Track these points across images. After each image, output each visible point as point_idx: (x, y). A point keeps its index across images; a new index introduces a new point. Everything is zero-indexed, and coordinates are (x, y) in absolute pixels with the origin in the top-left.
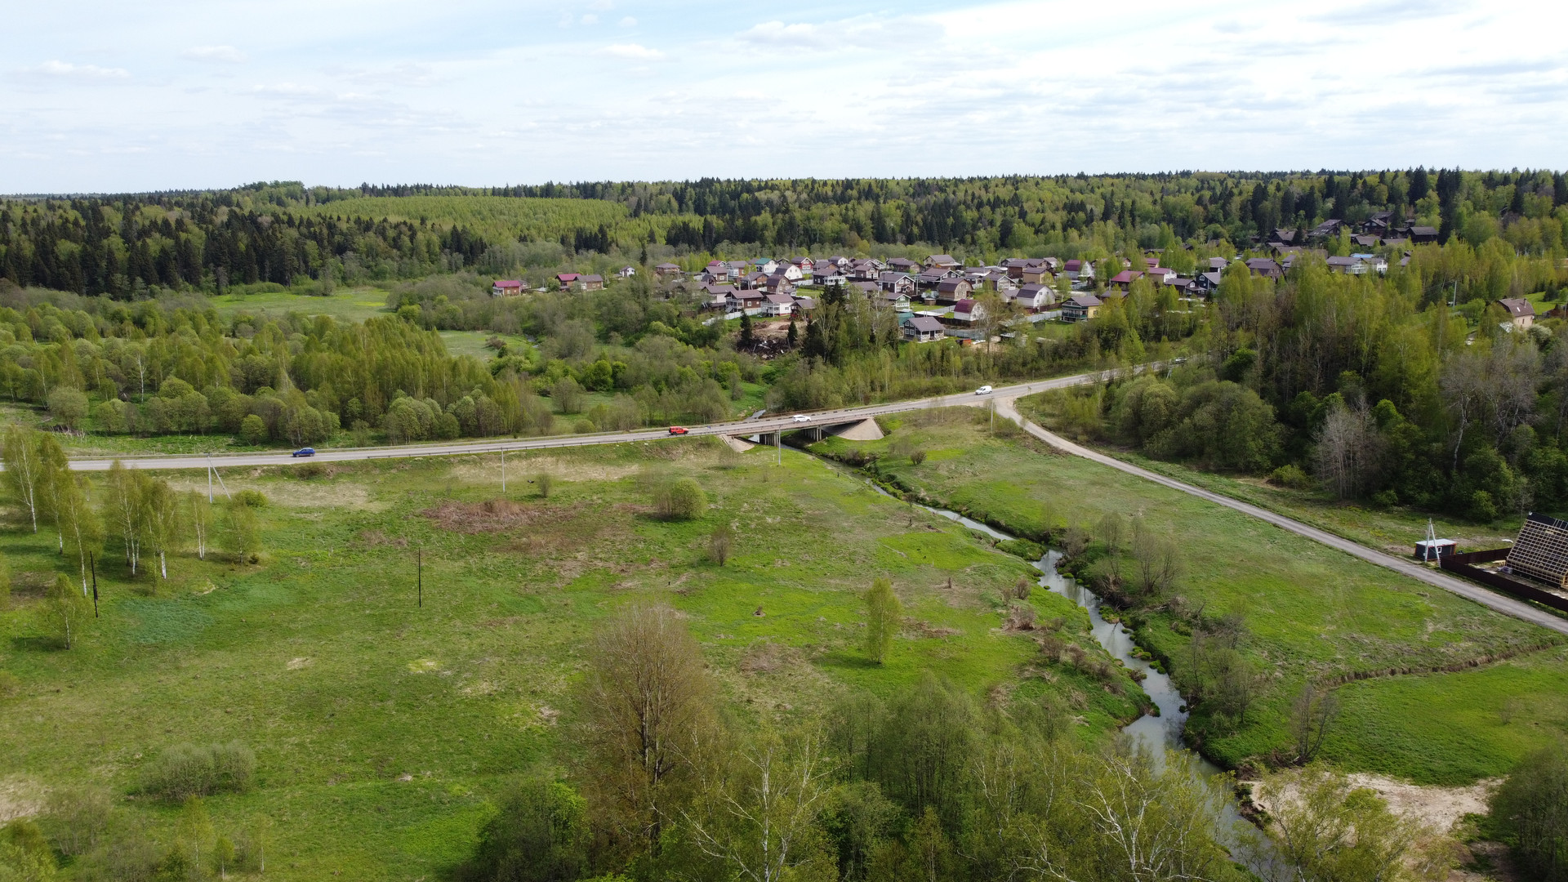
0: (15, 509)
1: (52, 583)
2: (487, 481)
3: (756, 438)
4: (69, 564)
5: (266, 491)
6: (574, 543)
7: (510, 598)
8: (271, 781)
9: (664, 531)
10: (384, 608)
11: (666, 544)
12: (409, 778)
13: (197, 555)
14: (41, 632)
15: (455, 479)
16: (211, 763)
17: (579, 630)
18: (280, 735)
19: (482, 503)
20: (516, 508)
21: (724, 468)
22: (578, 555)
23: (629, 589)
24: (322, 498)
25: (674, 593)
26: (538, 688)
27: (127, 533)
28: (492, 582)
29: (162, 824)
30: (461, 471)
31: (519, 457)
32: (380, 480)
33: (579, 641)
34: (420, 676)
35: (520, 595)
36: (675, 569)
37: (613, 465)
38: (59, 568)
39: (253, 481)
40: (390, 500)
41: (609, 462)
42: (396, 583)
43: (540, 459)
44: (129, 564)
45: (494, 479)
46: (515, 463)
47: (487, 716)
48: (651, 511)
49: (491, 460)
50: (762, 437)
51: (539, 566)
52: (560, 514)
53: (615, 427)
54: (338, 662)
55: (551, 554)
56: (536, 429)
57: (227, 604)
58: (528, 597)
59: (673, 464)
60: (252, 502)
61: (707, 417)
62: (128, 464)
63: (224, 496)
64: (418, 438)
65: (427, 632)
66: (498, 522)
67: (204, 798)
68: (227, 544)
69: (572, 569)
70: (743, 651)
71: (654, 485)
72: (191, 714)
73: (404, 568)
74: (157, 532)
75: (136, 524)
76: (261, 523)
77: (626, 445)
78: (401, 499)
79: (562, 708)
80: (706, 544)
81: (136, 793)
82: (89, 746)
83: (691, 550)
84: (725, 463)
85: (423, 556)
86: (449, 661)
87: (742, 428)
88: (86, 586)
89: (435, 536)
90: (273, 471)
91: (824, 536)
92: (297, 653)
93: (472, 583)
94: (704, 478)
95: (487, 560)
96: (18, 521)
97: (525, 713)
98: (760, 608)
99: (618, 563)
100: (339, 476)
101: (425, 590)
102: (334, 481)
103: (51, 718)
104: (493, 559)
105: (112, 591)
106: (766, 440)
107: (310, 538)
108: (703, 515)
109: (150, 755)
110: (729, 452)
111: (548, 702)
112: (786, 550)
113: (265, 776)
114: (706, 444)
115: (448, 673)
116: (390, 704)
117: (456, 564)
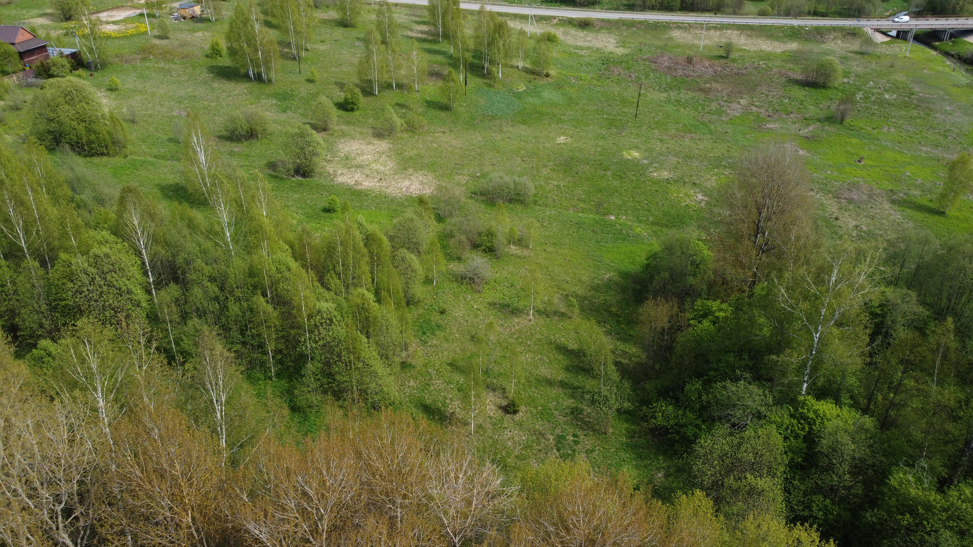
0: (432, 28)
1: (446, 73)
2: (692, 43)
3: (894, 33)
4: (454, 63)
5: (559, 33)
6: (740, 92)
7: (691, 122)
8: (541, 202)
9: (804, 93)
10: (614, 115)
11: (804, 103)
12: (613, 218)
13: (518, 67)
14: (439, 99)
15: (671, 38)
16: (512, 186)
17: (732, 150)
18: (548, 179)
19: (685, 57)
20: (707, 63)
21: (862, 53)
22: (742, 101)
23: (772, 129)
24: (590, 41)
25: (802, 137)
26: (698, 182)
27: (484, 49)
28: (682, 110)
29: (486, 213)
30: (676, 34)
31: (716, 28)
32: (625, 34)
33: (730, 157)
34: (628, 160)
35: (698, 121)
36: (807, 121)
37: (779, 41)
38: (450, 65)
39: (553, 26)
40: (629, 47)
41: (777, 39)
42: (624, 101)
43: (729, 31)
44: (483, 68)
45: (696, 42)
46: (712, 32)
47: (664, 192)
48: (799, 77)
49: (696, 28)
50: (899, 33)
51: (714, 104)
52: (735, 71)
53: (787, 14)
54: (584, 143)
55: (723, 97)
56: (731, 10)
57: (530, 98)
58: (703, 124)
59: (823, 46)
60: (550, 39)
61: (859, 13)
62: (489, 8)
63: (536, 33)
64: (652, 8)
65: (637, 134)
66: (693, 71)
67: (507, 204)
68: (534, 63)
69: (735, 109)
70: (842, 185)
71: (806, 60)
72: (505, 157)
73: (630, 93)
74: (499, 51)
75: (489, 45)
76: (554, 53)
77: (792, 28)
78: (636, 47)
79: (710, 197)
80: (834, 107)
81: (475, 193)
82: (457, 164)
83: (821, 109)
84: (864, 49)
85: (643, 86)
86: (647, 154)
87: (884, 24)
88: (461, 77)
89: (652, 75)
90: (564, 21)
91: (928, 115)
92: (563, 134)
93: (670, 108)
94: (844, 59)
95: (682, 96)
96: (433, 35)
97: (686, 195)
98: (862, 158)
99: (767, 111)
100: (601, 28)
101: (640, 108)
102: (598, 31)
103: (440, 146)
104: (685, 95)
105: (475, 82)
106: (902, 35)
107: (579, 65)
108: (836, 86)
109: (484, 176)
110: (869, 41)
111: (702, 191)
112: (894, 120)
113: (537, 199)
114: (853, 33)
115: (645, 161)
116: (609, 173)
117: (662, 95)
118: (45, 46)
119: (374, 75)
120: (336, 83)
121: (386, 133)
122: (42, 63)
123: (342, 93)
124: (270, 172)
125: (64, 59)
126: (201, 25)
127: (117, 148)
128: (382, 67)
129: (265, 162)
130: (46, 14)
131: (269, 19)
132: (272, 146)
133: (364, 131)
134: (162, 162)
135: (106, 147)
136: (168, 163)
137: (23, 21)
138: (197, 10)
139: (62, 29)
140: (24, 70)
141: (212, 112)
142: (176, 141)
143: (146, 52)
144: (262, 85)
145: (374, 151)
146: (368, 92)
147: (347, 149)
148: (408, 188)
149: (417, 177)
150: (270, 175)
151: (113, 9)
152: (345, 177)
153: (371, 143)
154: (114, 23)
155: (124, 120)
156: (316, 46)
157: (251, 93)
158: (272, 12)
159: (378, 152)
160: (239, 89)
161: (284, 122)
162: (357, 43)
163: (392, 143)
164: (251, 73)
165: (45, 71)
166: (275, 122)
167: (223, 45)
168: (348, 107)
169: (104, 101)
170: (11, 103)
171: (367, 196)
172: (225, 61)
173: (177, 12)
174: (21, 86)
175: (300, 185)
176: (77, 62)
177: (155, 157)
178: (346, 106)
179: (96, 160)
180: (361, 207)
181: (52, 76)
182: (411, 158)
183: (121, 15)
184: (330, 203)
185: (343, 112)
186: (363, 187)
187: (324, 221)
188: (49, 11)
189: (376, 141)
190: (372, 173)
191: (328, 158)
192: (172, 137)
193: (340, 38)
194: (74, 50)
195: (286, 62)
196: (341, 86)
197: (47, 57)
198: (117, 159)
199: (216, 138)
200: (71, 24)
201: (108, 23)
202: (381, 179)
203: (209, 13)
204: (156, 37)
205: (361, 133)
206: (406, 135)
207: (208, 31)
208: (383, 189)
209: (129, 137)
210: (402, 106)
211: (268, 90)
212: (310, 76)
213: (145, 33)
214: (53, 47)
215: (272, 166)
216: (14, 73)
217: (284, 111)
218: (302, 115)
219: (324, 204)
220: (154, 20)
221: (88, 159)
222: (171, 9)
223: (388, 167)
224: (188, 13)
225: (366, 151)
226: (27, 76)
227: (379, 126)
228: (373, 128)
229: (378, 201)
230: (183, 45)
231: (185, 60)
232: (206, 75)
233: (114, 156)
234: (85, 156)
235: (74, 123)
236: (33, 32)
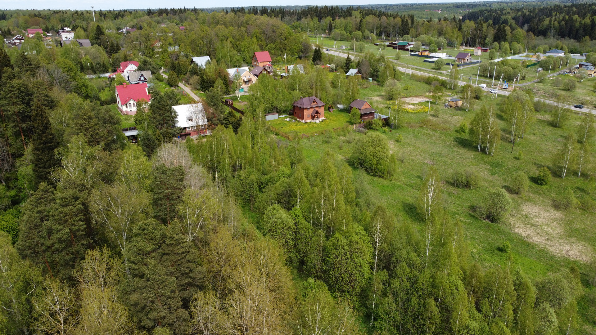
118: (374, 112)
119: (566, 164)
120: (535, 164)
121: (563, 207)
122: (369, 121)
123: (537, 171)
124: (471, 212)
125: (380, 121)
126: (459, 112)
127: (389, 175)
128: (574, 160)
129: (469, 204)
130: (381, 95)
131: (503, 114)
132: (477, 195)
133: (546, 201)
134: (409, 188)
135: (383, 173)
136: (412, 190)
137: (369, 97)
138: (460, 103)
139: (386, 104)
140: (360, 123)
141: (447, 166)
142: (420, 178)
143: (423, 124)
144: (484, 155)
145: (549, 217)
146: (557, 174)
147: (529, 211)
148: (567, 251)
149: (578, 246)
150: (470, 214)
151: (414, 96)
152: (521, 230)
153: (548, 211)
154: (413, 104)
155: (398, 160)
156: (529, 137)
157: (475, 158)
158: (505, 111)
159: (552, 219)
160: (469, 154)
161: (491, 181)
162: (559, 139)
163: (565, 215)
164: (479, 146)
165: (369, 125)
166: (485, 180)
167: (468, 126)
168: (539, 182)
169: (392, 147)
170: (348, 139)
171: (533, 248)
172: (465, 136)
173: (448, 102)
174: (355, 131)
175: (488, 226)
176: (387, 123)
177: (406, 185)
178: (538, 181)
179: (376, 179)
180: (526, 255)
181: (371, 128)
182: (577, 230)
183: (417, 100)
184: (503, 246)
185: (534, 184)
186: (532, 241)
187: (496, 257)
188: (383, 94)
189: (552, 210)
190: (542, 233)
191: (513, 213)
192: (420, 175)
193: (548, 134)
194: (387, 117)
195: (505, 143)
196: (539, 166)
197: (373, 118)
198: (386, 181)
199: (445, 182)
200: (391, 102)
201: (409, 104)
202: (548, 239)
203: (467, 106)
204: (431, 115)
205: (543, 202)
206: (578, 212)
207: (462, 116)
208: (547, 247)
209: (397, 170)
210: (582, 190)
211: (487, 159)
212: (518, 156)
213: (426, 112)
214: (377, 113)
215: (473, 208)
216: (355, 124)
217: (493, 175)
218: (505, 179)
219: (499, 245)
220: (434, 106)
221: (372, 177)
222: (446, 100)
223: (556, 232)
224: (453, 104)
225: (542, 216)
226: (360, 127)
227: (559, 201)
228: (554, 200)
229: (540, 254)
230: (445, 122)
231: (443, 132)
232: (451, 142)
233: (385, 179)
234: (371, 175)
235: (372, 157)
236: (371, 105)
